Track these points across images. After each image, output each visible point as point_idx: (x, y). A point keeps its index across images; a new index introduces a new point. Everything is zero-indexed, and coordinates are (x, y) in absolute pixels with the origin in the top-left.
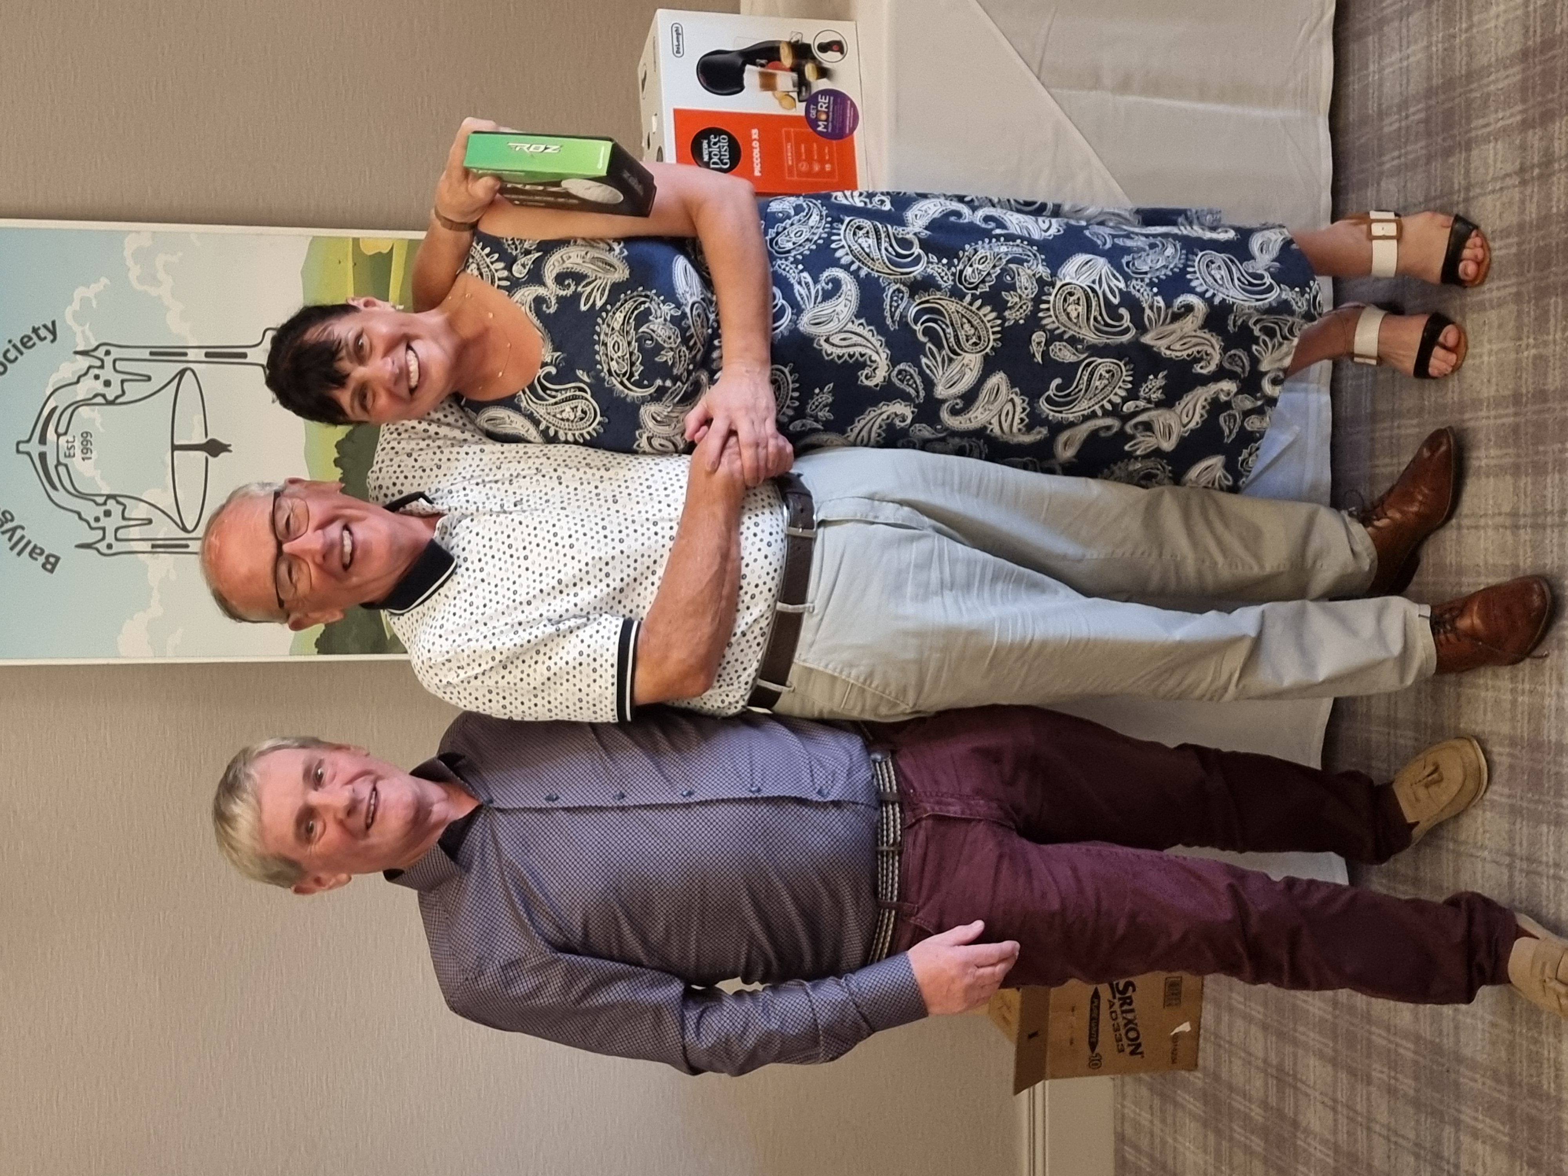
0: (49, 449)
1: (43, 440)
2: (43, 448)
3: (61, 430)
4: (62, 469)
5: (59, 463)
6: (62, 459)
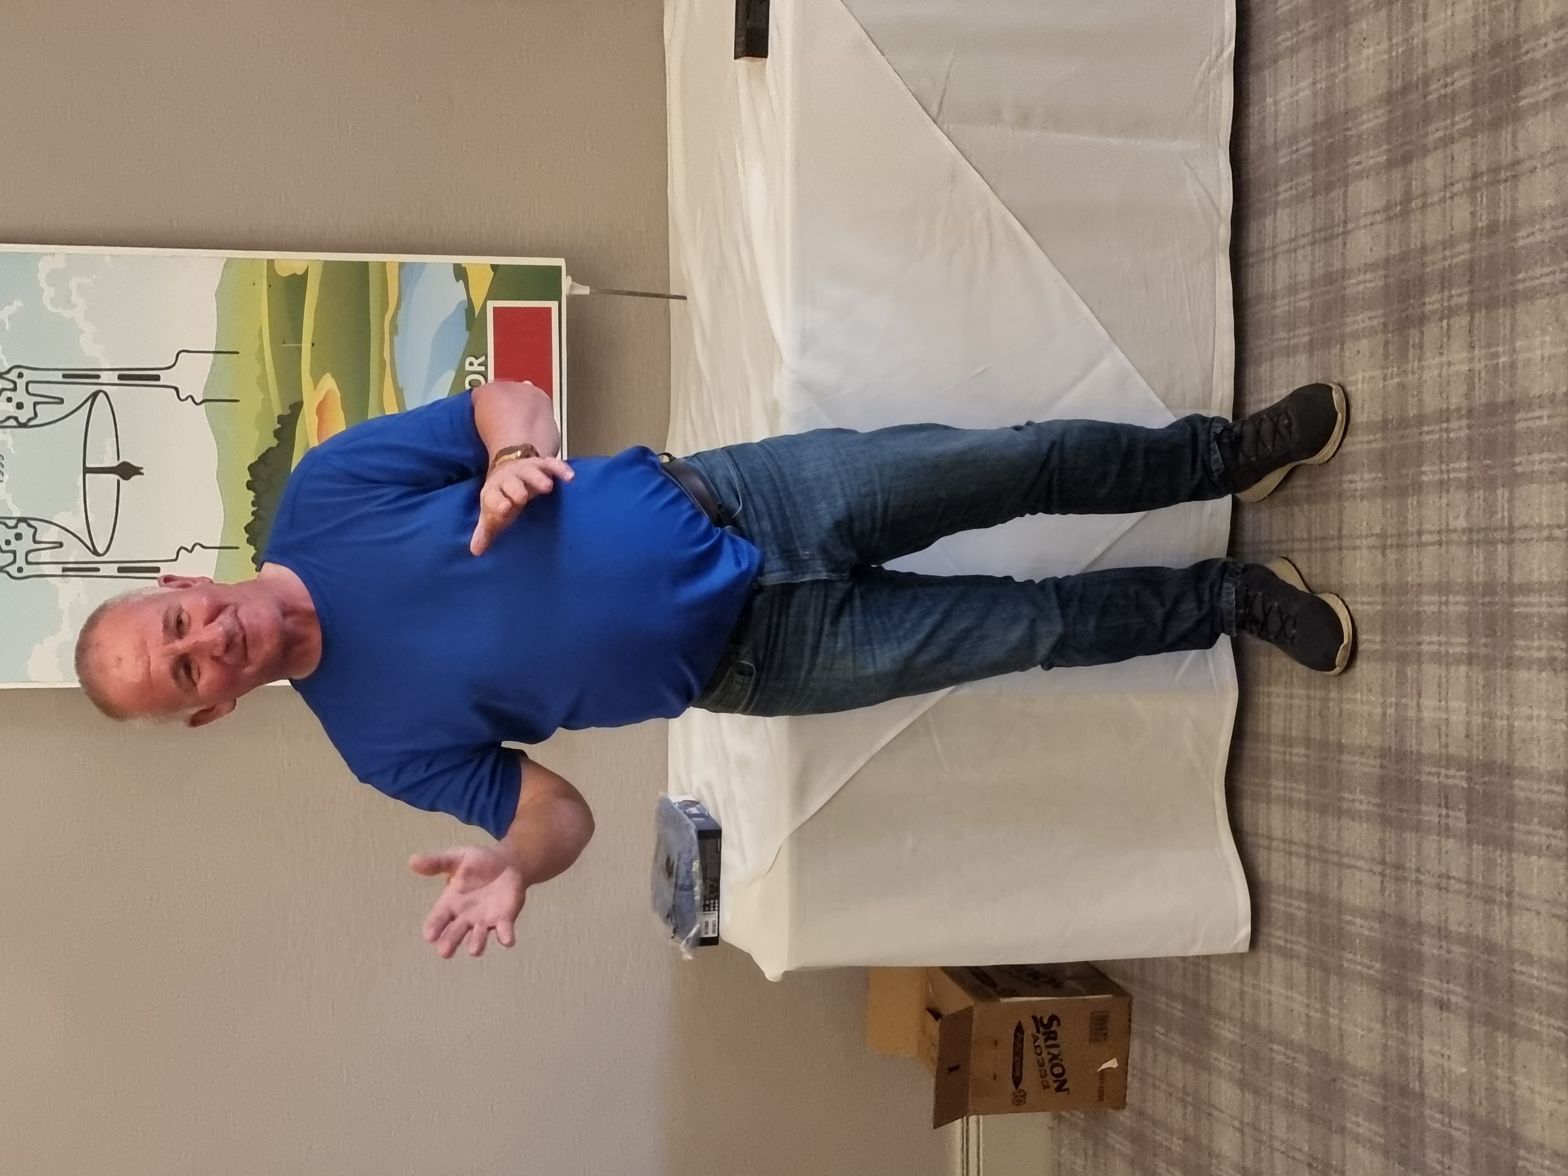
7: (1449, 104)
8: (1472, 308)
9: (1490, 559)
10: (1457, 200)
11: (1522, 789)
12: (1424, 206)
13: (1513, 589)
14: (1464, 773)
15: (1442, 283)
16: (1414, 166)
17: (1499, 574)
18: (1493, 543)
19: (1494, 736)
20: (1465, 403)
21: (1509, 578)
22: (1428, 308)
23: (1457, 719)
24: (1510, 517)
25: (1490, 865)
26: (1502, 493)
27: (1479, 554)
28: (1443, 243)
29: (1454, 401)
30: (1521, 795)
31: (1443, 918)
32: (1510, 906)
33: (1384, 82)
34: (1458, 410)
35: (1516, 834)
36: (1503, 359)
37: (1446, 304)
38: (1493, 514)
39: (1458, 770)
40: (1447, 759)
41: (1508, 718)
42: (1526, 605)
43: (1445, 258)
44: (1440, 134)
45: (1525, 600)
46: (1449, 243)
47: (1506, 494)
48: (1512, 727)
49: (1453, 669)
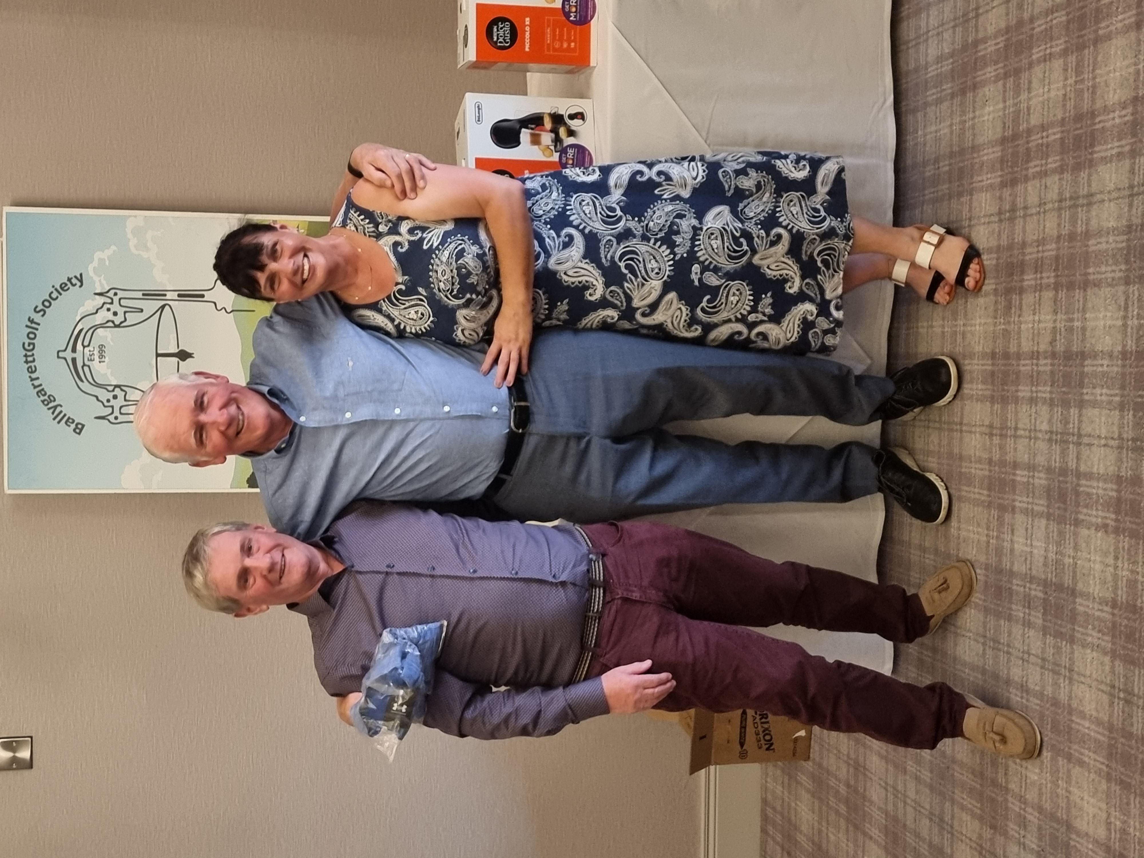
0: (79, 356)
1: (74, 350)
2: (74, 355)
3: (86, 343)
4: (86, 369)
5: (84, 365)
6: (87, 363)
7: (1044, 151)
8: (1057, 287)
9: (1064, 453)
10: (1048, 214)
11: (1082, 606)
12: (1025, 216)
13: (1079, 475)
14: (1041, 588)
15: (1036, 267)
16: (1020, 188)
17: (1070, 464)
18: (1067, 442)
19: (1064, 568)
20: (1050, 348)
21: (1076, 467)
22: (1026, 283)
23: (1038, 552)
24: (1079, 429)
25: (1058, 649)
26: (1074, 412)
27: (1057, 449)
28: (1038, 241)
29: (1042, 347)
30: (1081, 609)
31: (1024, 679)
32: (1071, 679)
33: (999, 130)
34: (1046, 352)
35: (1076, 634)
36: (1076, 324)
37: (1039, 282)
38: (1067, 423)
39: (1038, 586)
40: (1031, 577)
41: (1074, 558)
42: (1088, 486)
43: (1038, 252)
44: (1038, 169)
45: (1088, 483)
46: (1041, 242)
47: (1077, 412)
48: (1076, 564)
49: (1036, 520)
